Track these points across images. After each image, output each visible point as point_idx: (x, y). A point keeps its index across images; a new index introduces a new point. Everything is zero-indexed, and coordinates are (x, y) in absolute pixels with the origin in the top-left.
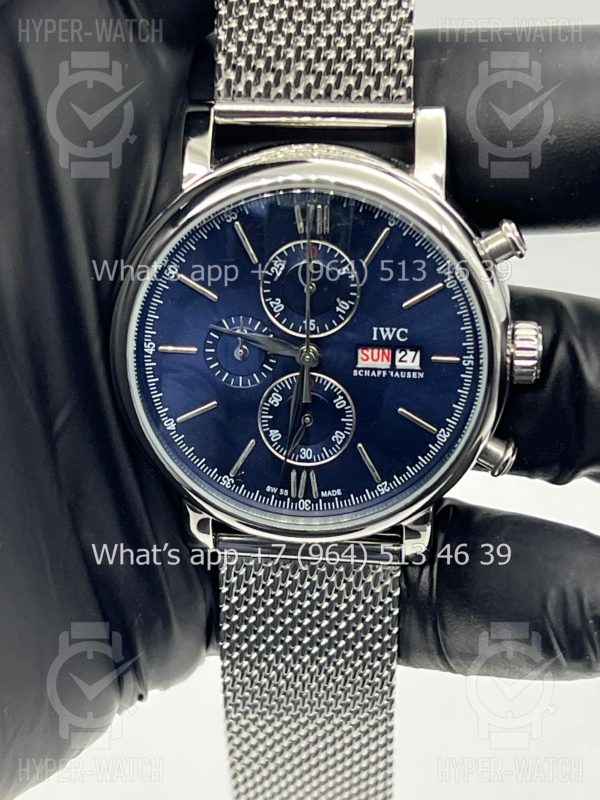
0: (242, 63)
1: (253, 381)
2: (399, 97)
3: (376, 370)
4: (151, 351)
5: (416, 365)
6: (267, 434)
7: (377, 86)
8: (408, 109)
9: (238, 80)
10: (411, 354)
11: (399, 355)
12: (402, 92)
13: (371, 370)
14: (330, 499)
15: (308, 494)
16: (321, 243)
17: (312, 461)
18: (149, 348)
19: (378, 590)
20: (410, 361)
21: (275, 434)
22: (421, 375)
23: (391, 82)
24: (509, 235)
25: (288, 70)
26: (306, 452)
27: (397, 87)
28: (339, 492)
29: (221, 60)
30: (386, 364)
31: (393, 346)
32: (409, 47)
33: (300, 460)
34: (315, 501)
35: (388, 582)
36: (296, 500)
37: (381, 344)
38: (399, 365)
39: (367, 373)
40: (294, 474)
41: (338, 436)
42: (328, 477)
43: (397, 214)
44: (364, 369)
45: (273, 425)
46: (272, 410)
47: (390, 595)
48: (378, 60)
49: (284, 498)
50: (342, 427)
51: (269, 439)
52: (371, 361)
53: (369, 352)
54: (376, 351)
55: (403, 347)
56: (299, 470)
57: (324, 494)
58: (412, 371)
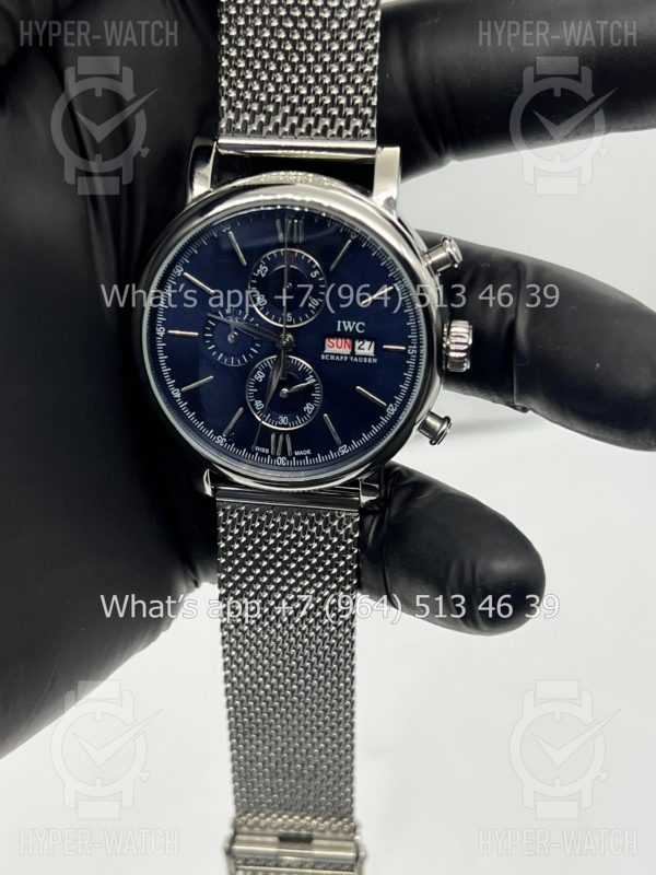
0: (240, 105)
1: (242, 361)
2: (366, 135)
3: (339, 355)
4: (162, 334)
5: (371, 352)
6: (253, 403)
7: (347, 127)
8: (372, 145)
9: (237, 120)
10: (367, 343)
11: (358, 344)
12: (367, 132)
13: (336, 355)
14: (301, 457)
15: (284, 453)
16: (297, 251)
17: (287, 426)
18: (161, 332)
19: (342, 532)
20: (366, 349)
21: (259, 404)
22: (375, 360)
23: (359, 123)
24: (448, 249)
25: (276, 112)
26: (283, 419)
27: (363, 128)
28: (308, 452)
29: (224, 103)
30: (347, 351)
31: (353, 337)
32: (373, 95)
33: (278, 425)
34: (289, 459)
35: (350, 526)
36: (274, 457)
37: (343, 335)
38: (358, 352)
39: (332, 357)
40: (273, 436)
41: (309, 408)
42: (300, 440)
43: (360, 229)
44: (330, 354)
45: (257, 396)
46: (257, 384)
47: (352, 537)
48: (348, 105)
49: (265, 455)
50: (312, 400)
51: (254, 408)
52: (335, 348)
53: (334, 341)
54: (340, 341)
55: (362, 338)
56: (278, 433)
57: (297, 453)
58: (368, 357)
